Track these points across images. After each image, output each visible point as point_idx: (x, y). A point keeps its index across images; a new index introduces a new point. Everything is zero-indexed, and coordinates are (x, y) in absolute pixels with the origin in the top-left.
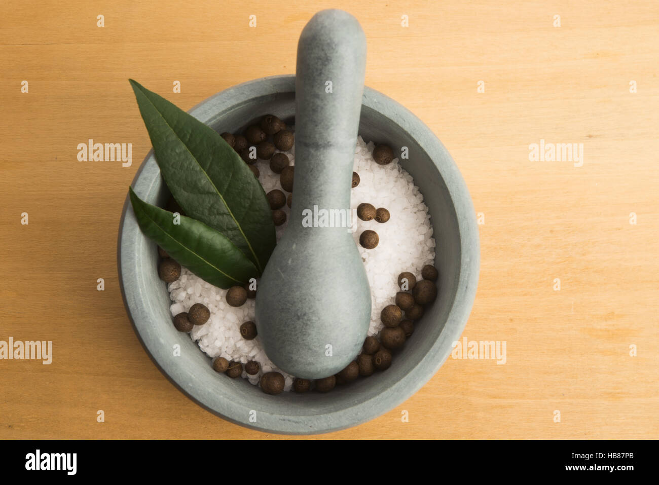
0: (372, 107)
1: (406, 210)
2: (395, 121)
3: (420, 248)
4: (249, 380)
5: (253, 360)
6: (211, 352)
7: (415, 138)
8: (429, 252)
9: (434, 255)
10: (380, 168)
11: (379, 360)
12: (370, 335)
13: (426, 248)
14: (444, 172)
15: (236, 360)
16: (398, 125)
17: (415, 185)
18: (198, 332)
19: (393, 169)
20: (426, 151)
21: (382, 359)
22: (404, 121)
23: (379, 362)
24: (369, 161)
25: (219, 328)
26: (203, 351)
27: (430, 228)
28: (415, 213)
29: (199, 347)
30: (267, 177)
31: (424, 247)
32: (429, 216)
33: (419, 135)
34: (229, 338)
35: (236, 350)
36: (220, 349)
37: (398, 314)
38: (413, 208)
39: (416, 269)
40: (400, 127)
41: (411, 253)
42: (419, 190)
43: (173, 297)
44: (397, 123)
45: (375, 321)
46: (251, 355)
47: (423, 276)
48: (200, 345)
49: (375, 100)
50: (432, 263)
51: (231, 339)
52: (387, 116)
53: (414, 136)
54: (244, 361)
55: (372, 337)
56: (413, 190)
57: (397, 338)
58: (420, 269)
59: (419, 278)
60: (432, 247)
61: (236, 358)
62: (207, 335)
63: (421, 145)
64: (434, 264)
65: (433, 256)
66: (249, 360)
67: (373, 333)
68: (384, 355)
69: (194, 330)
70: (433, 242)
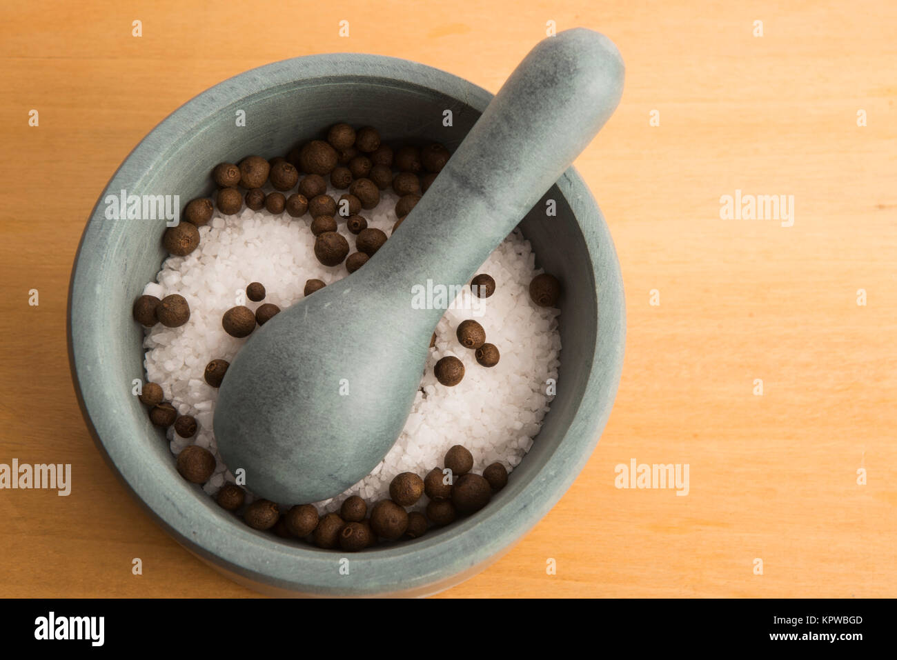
0: (570, 203)
1: (524, 377)
2: (587, 239)
3: (506, 437)
4: (172, 443)
5: (195, 417)
6: (153, 374)
7: (596, 277)
8: (514, 453)
9: (519, 461)
10: (530, 305)
11: (349, 530)
12: (363, 496)
13: (515, 445)
14: (603, 343)
15: (174, 404)
16: (585, 246)
17: (558, 359)
18: (158, 336)
19: (546, 318)
20: (598, 302)
21: (354, 532)
22: (598, 247)
23: (346, 534)
24: (522, 287)
25: (186, 346)
26: (145, 366)
27: (538, 424)
28: (533, 390)
29: (143, 359)
30: (384, 216)
31: (512, 441)
32: (548, 410)
33: (604, 277)
34: (188, 367)
35: (184, 389)
36: (168, 375)
37: (417, 489)
38: (534, 382)
39: (483, 460)
40: (587, 249)
41: (490, 432)
42: (558, 368)
43: (162, 277)
44: (587, 243)
45: (382, 482)
46: (198, 406)
47: (485, 473)
48: (147, 356)
49: (580, 197)
50: (509, 469)
51: (190, 370)
52: (580, 225)
53: (596, 274)
54: (182, 409)
55: (364, 500)
56: (550, 363)
57: (393, 521)
58: (487, 464)
59: (478, 471)
60: (522, 449)
61: (177, 401)
62: (164, 347)
63: (597, 290)
64: (510, 473)
65: (516, 461)
66: (192, 413)
67: (369, 496)
68: (361, 532)
69: (154, 329)
70: (528, 444)
